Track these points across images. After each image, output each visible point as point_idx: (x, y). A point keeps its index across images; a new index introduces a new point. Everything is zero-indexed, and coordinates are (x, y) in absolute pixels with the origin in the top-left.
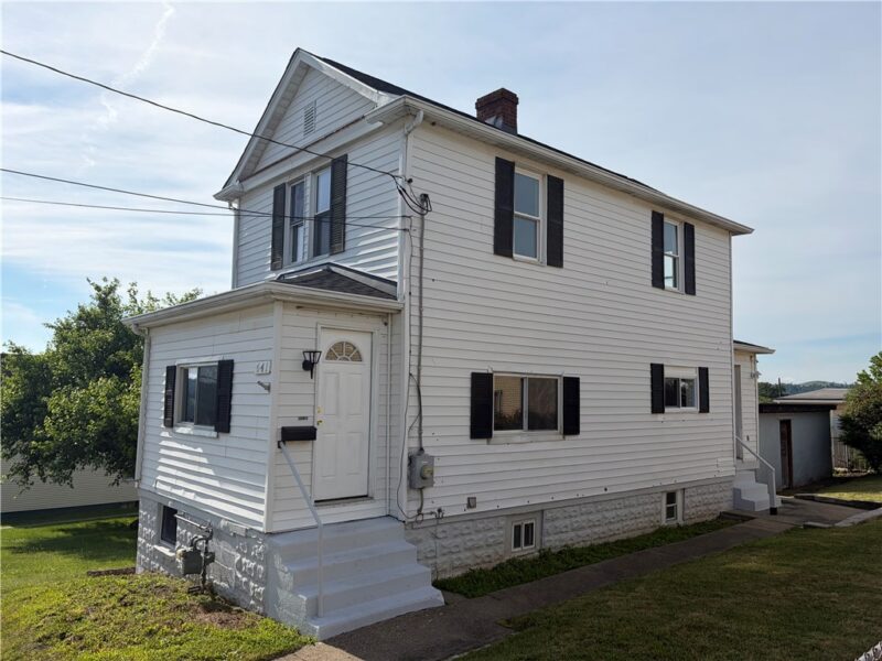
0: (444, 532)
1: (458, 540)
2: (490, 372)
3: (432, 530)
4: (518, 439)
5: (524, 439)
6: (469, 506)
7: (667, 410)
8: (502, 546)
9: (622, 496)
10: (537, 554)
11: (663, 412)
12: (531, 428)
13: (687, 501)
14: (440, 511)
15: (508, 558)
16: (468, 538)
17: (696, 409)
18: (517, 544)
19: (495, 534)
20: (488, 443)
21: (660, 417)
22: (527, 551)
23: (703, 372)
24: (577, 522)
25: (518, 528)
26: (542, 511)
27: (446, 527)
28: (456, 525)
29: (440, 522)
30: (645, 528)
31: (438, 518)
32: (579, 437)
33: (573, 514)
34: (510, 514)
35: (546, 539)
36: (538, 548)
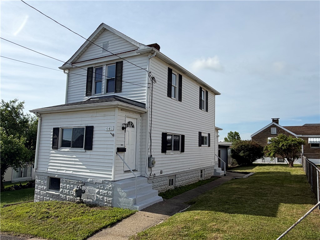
0: (155, 181)
1: (158, 183)
2: (166, 132)
3: (152, 180)
4: (171, 153)
5: (173, 153)
6: (161, 173)
7: (202, 145)
8: (167, 185)
9: (192, 171)
10: (174, 188)
11: (201, 146)
12: (174, 150)
13: (205, 173)
14: (155, 174)
15: (168, 189)
16: (160, 183)
17: (207, 145)
18: (170, 185)
19: (165, 182)
20: (165, 154)
21: (200, 148)
22: (172, 187)
23: (209, 134)
24: (183, 178)
25: (170, 180)
26: (175, 175)
27: (155, 179)
28: (158, 179)
29: (155, 178)
30: (196, 180)
31: (154, 177)
32: (184, 153)
33: (182, 176)
34: (169, 176)
35: (176, 183)
36: (174, 186)
